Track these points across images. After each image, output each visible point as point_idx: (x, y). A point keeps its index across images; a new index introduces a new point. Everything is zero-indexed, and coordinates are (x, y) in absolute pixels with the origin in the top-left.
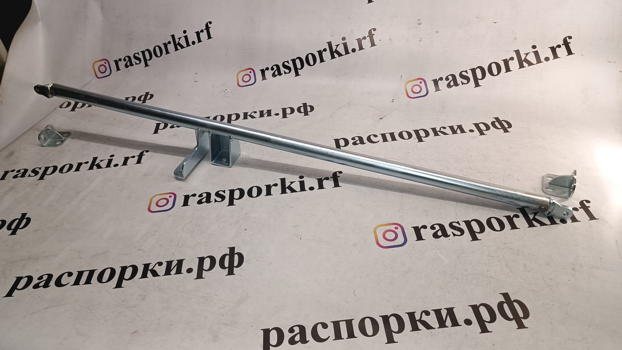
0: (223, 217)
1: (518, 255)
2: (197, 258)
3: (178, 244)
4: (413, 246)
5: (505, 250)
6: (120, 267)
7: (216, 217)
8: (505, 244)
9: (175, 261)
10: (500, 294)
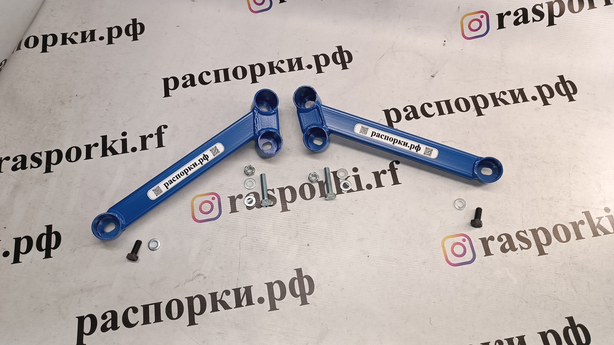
0: (280, 228)
1: (582, 271)
2: (265, 283)
3: (239, 265)
4: (483, 263)
5: (570, 266)
6: (185, 298)
7: (272, 228)
8: (571, 258)
9: (242, 288)
10: (565, 318)
